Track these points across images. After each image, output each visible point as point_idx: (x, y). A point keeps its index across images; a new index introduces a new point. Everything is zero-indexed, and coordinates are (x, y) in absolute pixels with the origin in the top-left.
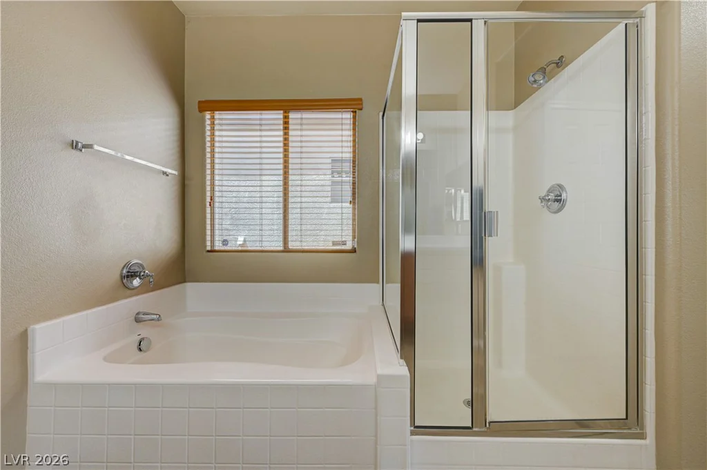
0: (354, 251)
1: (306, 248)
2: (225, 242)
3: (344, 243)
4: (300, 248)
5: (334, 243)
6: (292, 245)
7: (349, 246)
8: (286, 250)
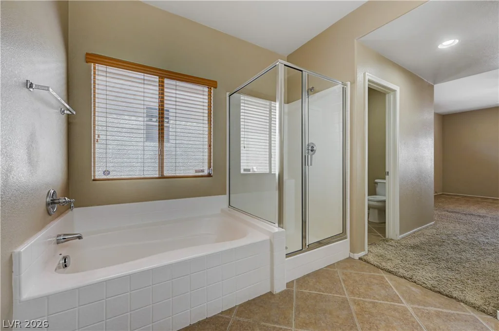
0: (209, 175)
1: (178, 175)
2: (106, 172)
3: (203, 171)
4: (175, 175)
5: (196, 171)
6: (166, 174)
7: (206, 173)
8: (162, 177)
